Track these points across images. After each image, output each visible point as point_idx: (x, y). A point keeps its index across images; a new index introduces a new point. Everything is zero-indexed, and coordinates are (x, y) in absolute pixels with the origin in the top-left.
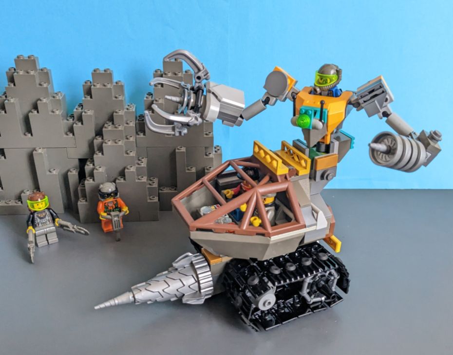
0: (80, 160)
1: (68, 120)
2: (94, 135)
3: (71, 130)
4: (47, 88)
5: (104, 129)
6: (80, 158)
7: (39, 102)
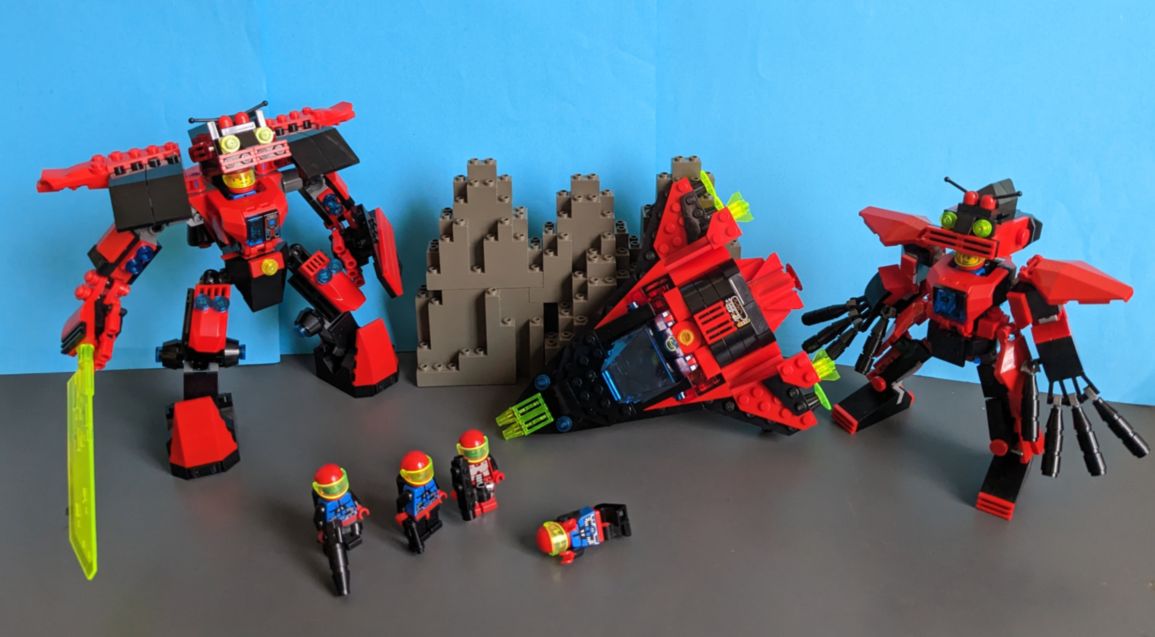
0: (546, 305)
1: (532, 247)
2: (570, 269)
3: (538, 262)
4: (510, 204)
5: (589, 263)
6: (547, 301)
7: (499, 225)
